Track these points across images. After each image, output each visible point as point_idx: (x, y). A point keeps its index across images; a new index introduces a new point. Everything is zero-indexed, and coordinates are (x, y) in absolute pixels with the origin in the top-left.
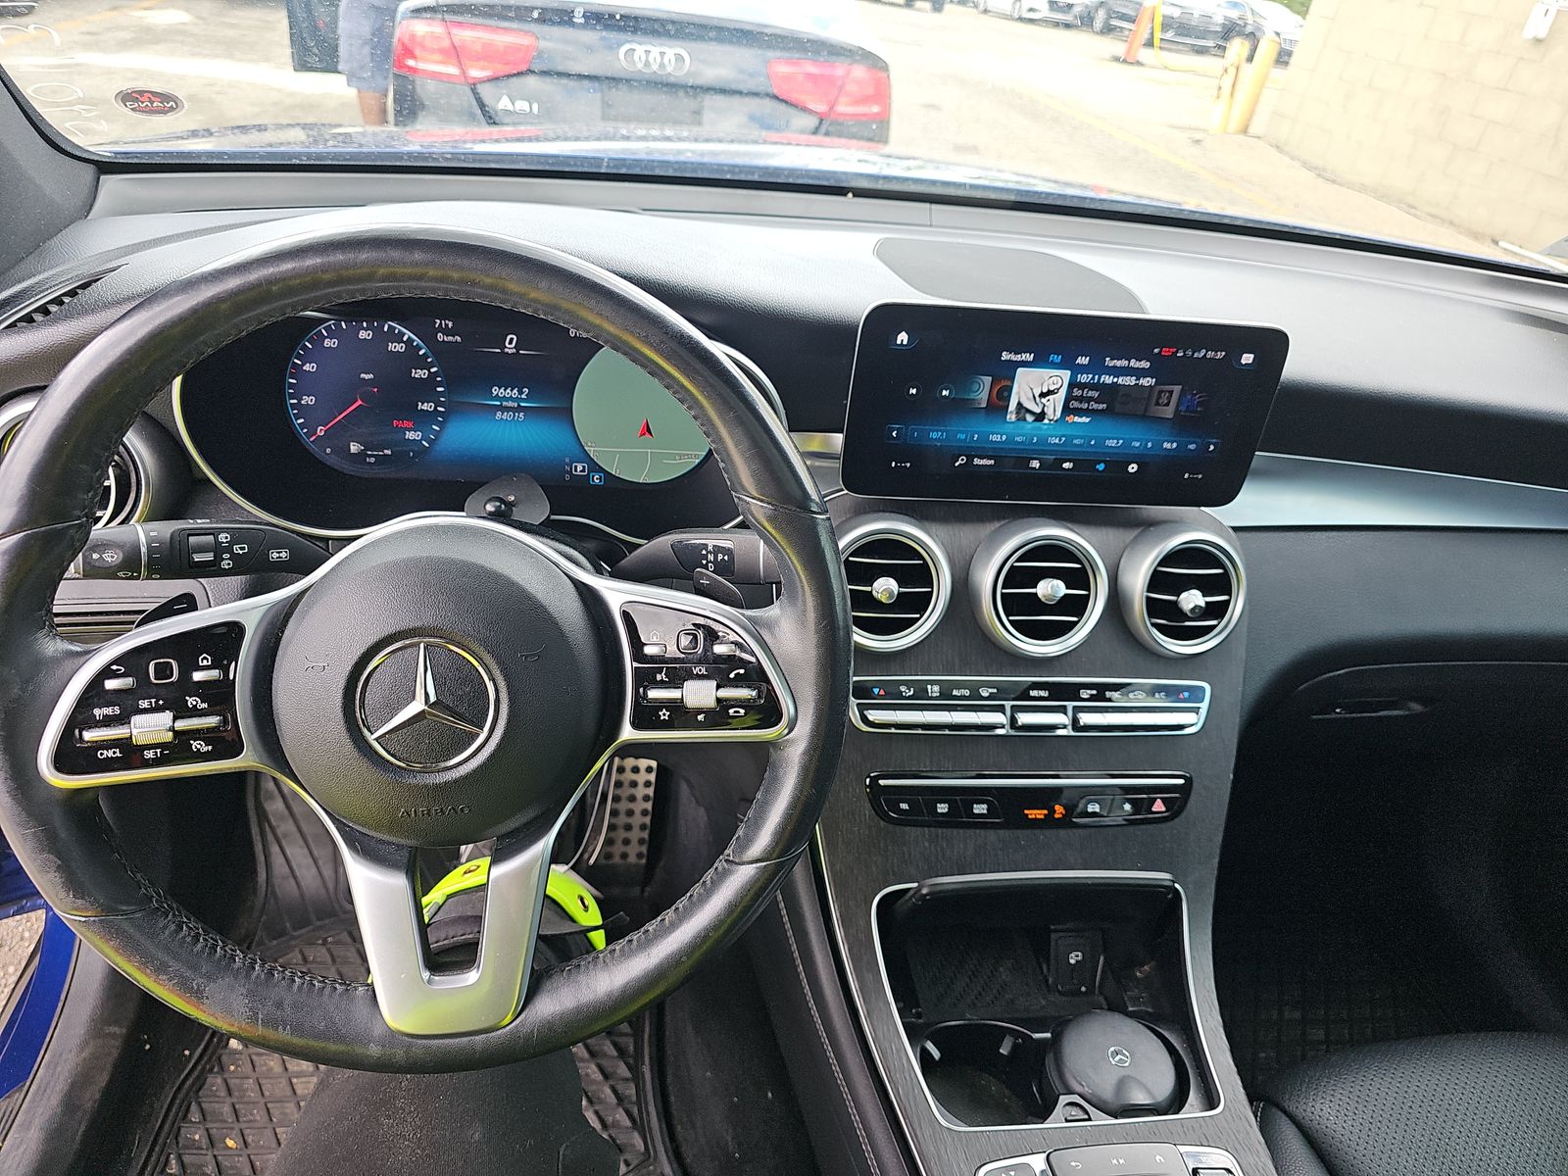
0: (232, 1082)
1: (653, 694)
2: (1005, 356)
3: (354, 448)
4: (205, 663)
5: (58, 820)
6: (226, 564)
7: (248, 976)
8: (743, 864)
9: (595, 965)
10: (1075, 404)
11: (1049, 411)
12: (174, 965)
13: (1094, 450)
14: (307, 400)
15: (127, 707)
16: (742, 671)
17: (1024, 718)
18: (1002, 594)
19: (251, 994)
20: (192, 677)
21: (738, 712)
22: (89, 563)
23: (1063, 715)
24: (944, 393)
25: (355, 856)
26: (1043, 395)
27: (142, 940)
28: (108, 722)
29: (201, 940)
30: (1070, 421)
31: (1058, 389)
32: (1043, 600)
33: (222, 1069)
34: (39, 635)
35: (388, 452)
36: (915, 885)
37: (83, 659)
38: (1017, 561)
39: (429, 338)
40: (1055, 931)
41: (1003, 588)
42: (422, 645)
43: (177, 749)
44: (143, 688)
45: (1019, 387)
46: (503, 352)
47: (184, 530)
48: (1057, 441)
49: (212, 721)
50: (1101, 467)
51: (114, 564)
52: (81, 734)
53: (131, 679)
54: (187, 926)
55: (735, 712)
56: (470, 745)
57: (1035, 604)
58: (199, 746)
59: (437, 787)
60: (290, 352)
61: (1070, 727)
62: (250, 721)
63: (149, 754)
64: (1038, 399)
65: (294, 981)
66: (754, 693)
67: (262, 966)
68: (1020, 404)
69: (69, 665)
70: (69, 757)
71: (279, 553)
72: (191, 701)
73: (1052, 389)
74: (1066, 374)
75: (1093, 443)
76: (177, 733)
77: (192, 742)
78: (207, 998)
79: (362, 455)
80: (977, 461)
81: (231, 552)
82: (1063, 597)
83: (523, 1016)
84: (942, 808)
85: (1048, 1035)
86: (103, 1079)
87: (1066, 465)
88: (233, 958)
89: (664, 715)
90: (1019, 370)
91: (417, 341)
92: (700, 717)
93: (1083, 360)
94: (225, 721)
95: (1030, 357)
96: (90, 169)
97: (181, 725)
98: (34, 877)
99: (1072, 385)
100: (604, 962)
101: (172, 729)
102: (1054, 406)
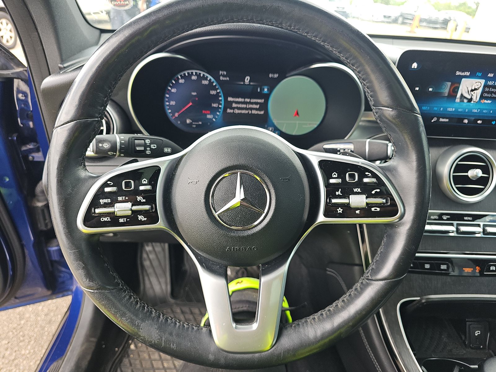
0: (132, 361)
1: (334, 201)
2: (458, 73)
3: (188, 121)
4: (145, 182)
5: (84, 246)
6: (148, 152)
7: (158, 320)
8: (375, 280)
9: (307, 324)
10: (486, 95)
11: (474, 98)
12: (128, 314)
13: (492, 115)
14: (173, 103)
15: (113, 199)
16: (378, 190)
17: (463, 229)
18: (453, 176)
19: (160, 328)
20: (139, 188)
21: (376, 209)
22: (98, 148)
23: (479, 228)
24: (430, 89)
25: (203, 269)
26: (472, 90)
27: (116, 302)
28: (106, 205)
29: (139, 303)
30: (483, 102)
31: (479, 88)
32: (471, 178)
33: (129, 356)
34: (80, 168)
35: (200, 123)
36: (418, 298)
37: (96, 179)
38: (459, 161)
39: (217, 78)
40: (468, 321)
41: (454, 173)
42: (239, 173)
43: (132, 219)
44: (120, 192)
45: (462, 87)
46: (244, 84)
47: (134, 137)
48: (476, 111)
49: (147, 207)
50: (494, 123)
51: (107, 148)
52: (94, 211)
53: (115, 188)
54: (133, 297)
55: (375, 209)
56: (258, 219)
57: (467, 180)
58: (141, 218)
59: (244, 237)
60: (167, 85)
61: (482, 233)
62: (162, 208)
63: (121, 220)
64: (470, 92)
65: (176, 324)
66: (384, 201)
67: (163, 316)
68: (462, 95)
69: (91, 181)
70: (89, 220)
71: (167, 149)
72: (139, 198)
73: (476, 88)
74: (483, 81)
75: (491, 112)
76: (133, 212)
77: (138, 216)
78: (142, 329)
79: (191, 124)
80: (441, 120)
81: (150, 147)
82: (480, 177)
83: (275, 347)
84: (427, 266)
85: (477, 366)
86: (89, 357)
87: (479, 122)
88: (151, 312)
89: (340, 210)
90: (463, 79)
91: (213, 80)
92: (358, 212)
93: (491, 75)
94: (152, 208)
95: (468, 74)
96: (98, 32)
97: (135, 208)
98: (74, 272)
99: (485, 86)
100: (311, 323)
101: (131, 210)
102: (476, 95)
